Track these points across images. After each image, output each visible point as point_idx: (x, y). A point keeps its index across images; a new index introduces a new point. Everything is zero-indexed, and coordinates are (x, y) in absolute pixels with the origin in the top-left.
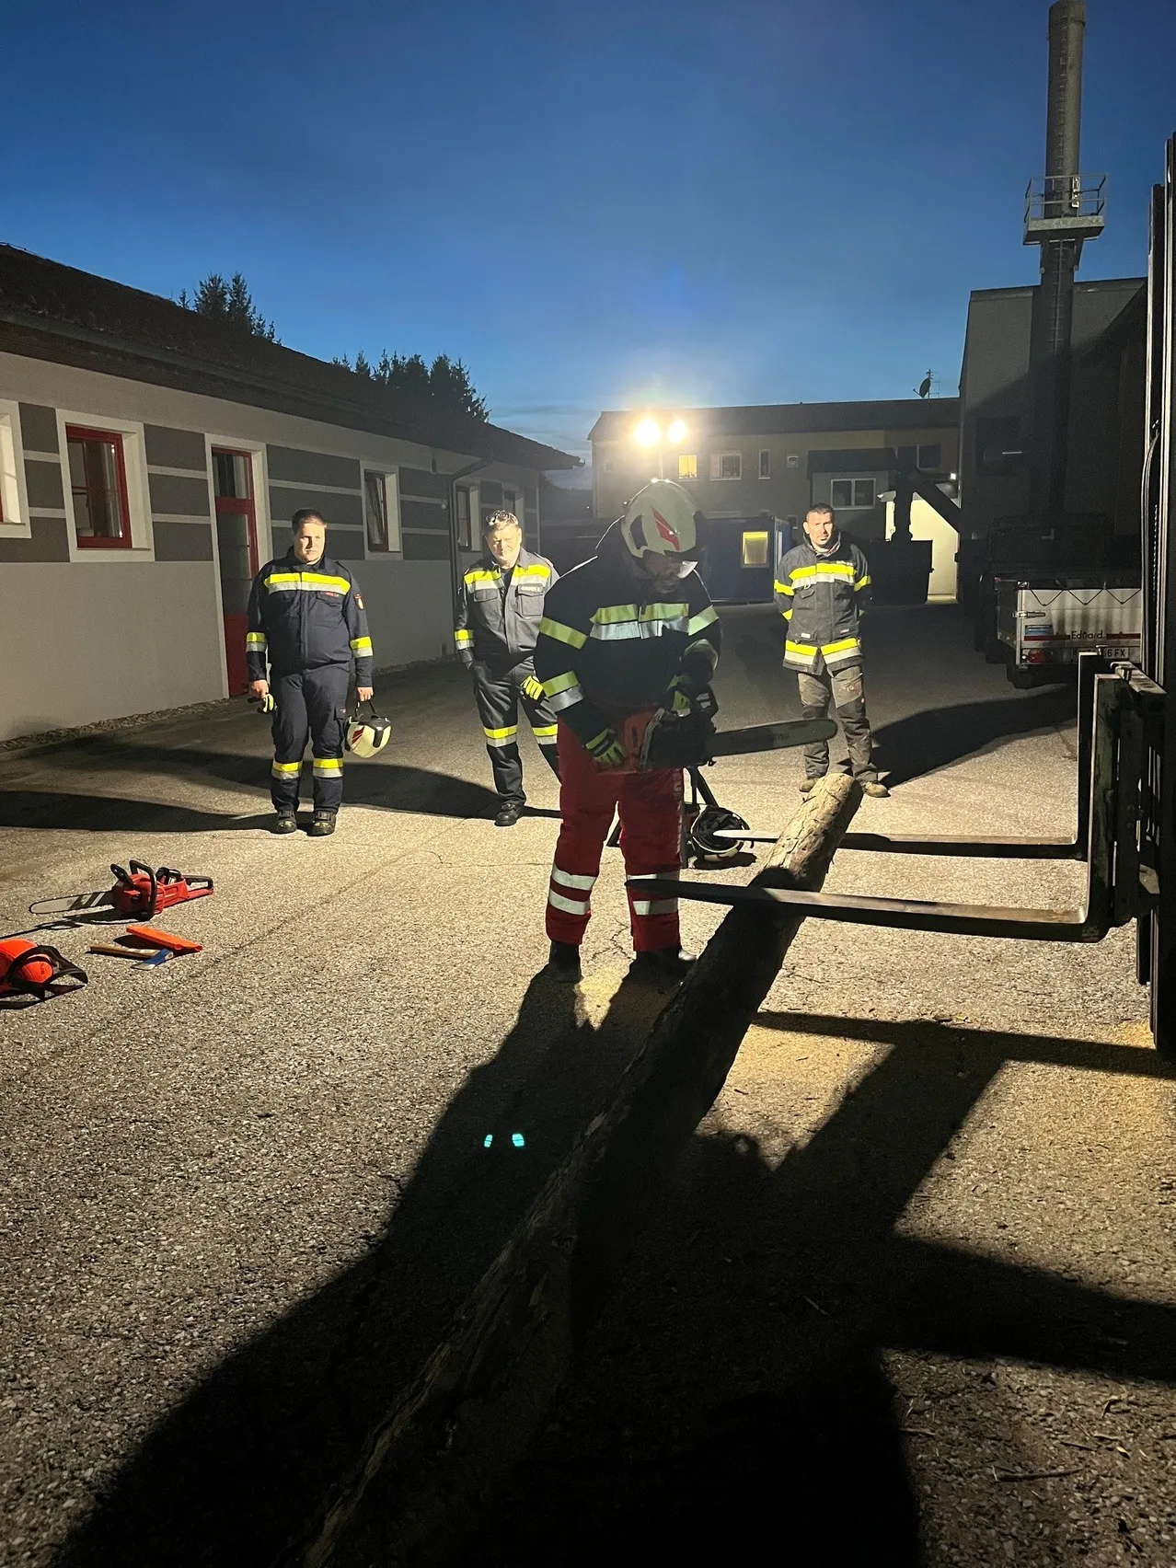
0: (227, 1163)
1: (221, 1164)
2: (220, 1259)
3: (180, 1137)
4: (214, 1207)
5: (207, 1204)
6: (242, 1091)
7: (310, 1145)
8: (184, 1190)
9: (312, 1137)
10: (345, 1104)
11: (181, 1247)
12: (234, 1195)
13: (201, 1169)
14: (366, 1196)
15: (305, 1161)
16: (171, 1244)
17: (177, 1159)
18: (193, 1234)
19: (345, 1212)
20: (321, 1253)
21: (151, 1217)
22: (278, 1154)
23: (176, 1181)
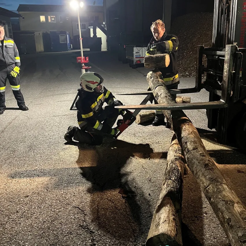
0: (24, 213)
1: (23, 214)
2: (42, 244)
3: (4, 208)
4: (30, 228)
5: (26, 227)
6: (14, 190)
7: (46, 202)
8: (16, 225)
9: (45, 200)
10: (48, 188)
11: (28, 243)
12: (33, 223)
13: (17, 217)
14: (72, 214)
15: (48, 207)
16: (24, 243)
17: (7, 215)
18: (28, 238)
19: (70, 220)
20: (71, 234)
21: (11, 236)
22: (38, 207)
23: (12, 222)
